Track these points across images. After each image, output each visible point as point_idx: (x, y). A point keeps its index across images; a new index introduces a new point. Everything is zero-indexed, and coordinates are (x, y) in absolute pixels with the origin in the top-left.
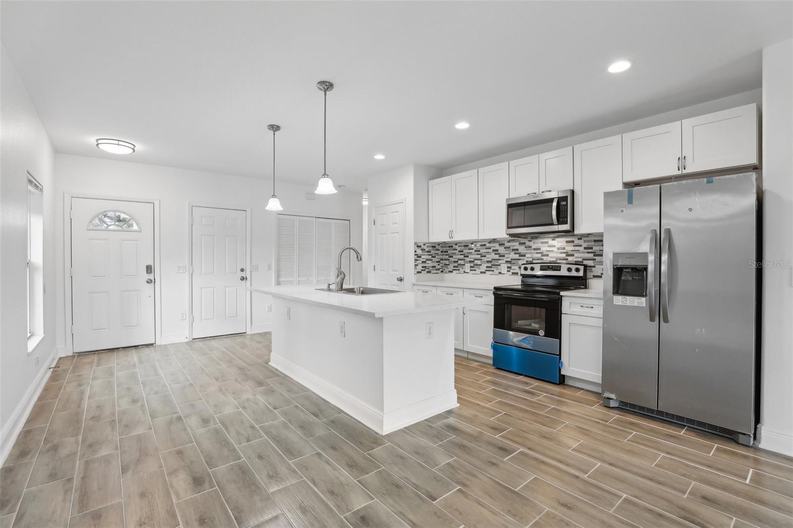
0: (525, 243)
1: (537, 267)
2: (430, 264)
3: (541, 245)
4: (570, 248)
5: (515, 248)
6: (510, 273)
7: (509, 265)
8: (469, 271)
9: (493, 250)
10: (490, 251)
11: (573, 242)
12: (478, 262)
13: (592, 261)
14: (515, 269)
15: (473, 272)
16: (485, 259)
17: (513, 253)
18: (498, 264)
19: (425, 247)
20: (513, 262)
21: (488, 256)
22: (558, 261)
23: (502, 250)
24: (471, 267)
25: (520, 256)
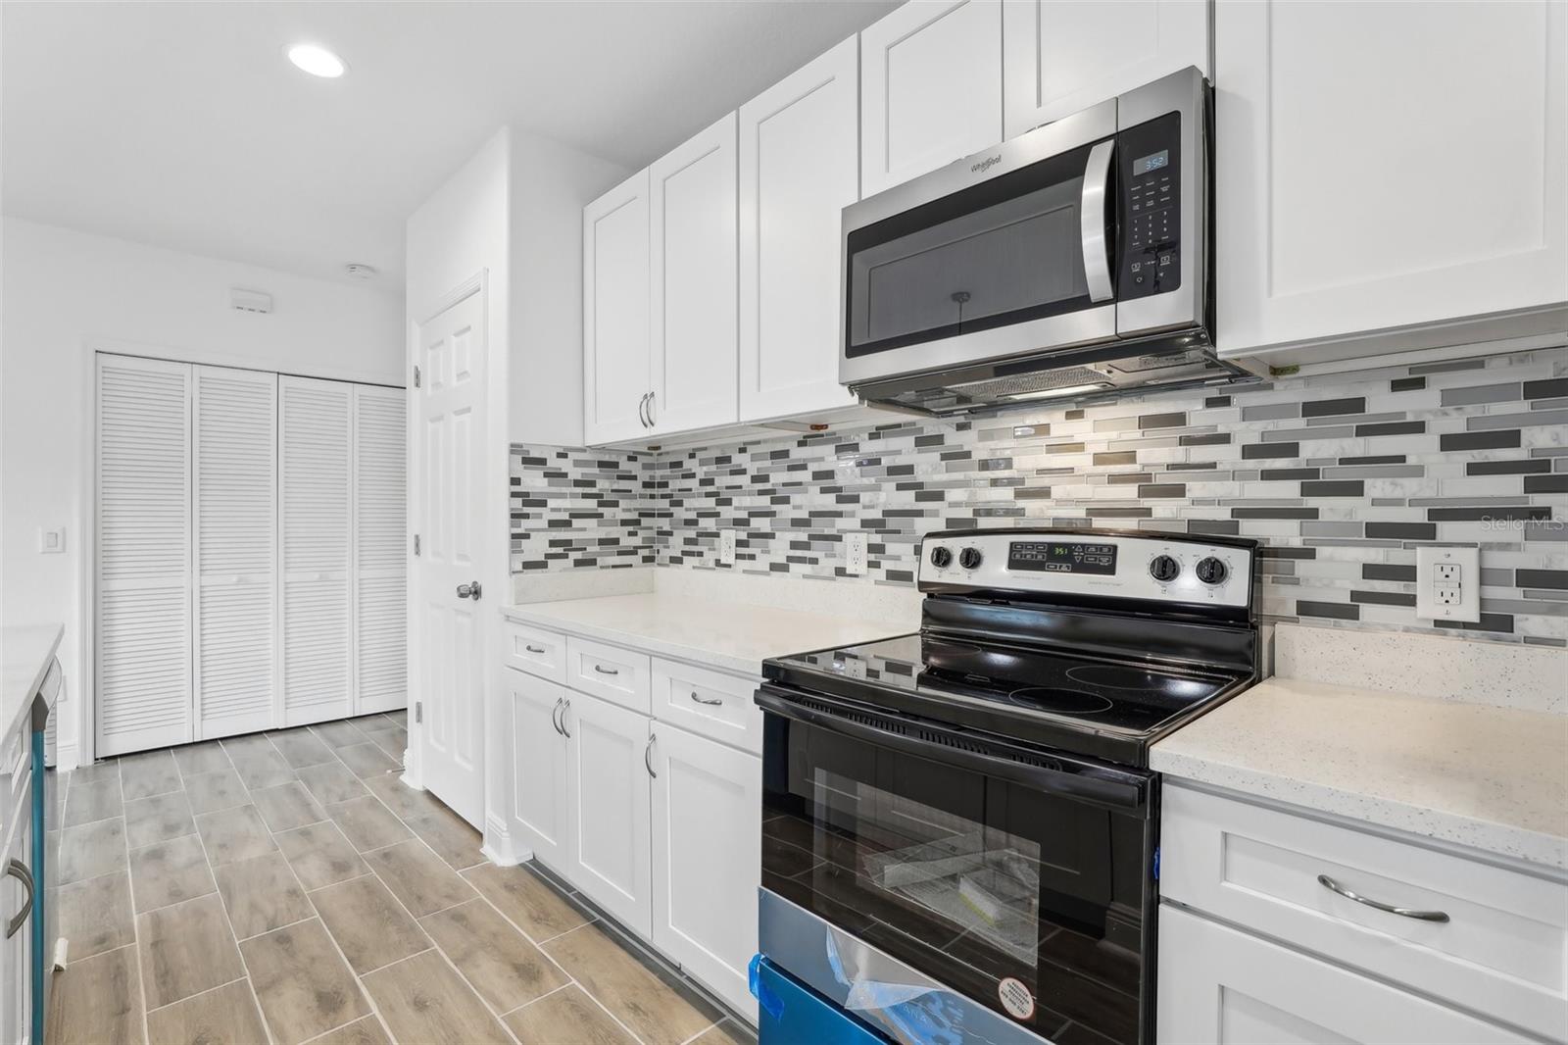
0: (938, 440)
1: (995, 552)
2: (588, 531)
3: (1011, 443)
4: (1158, 453)
5: (900, 461)
6: (880, 574)
7: (877, 539)
8: (731, 560)
9: (817, 476)
10: (804, 476)
11: (1179, 419)
12: (761, 524)
13: (1293, 525)
14: (897, 558)
15: (746, 564)
16: (785, 512)
17: (890, 486)
18: (834, 532)
19: (565, 465)
20: (892, 523)
21: (796, 499)
22: (1098, 523)
23: (846, 470)
24: (740, 543)
25: (919, 498)
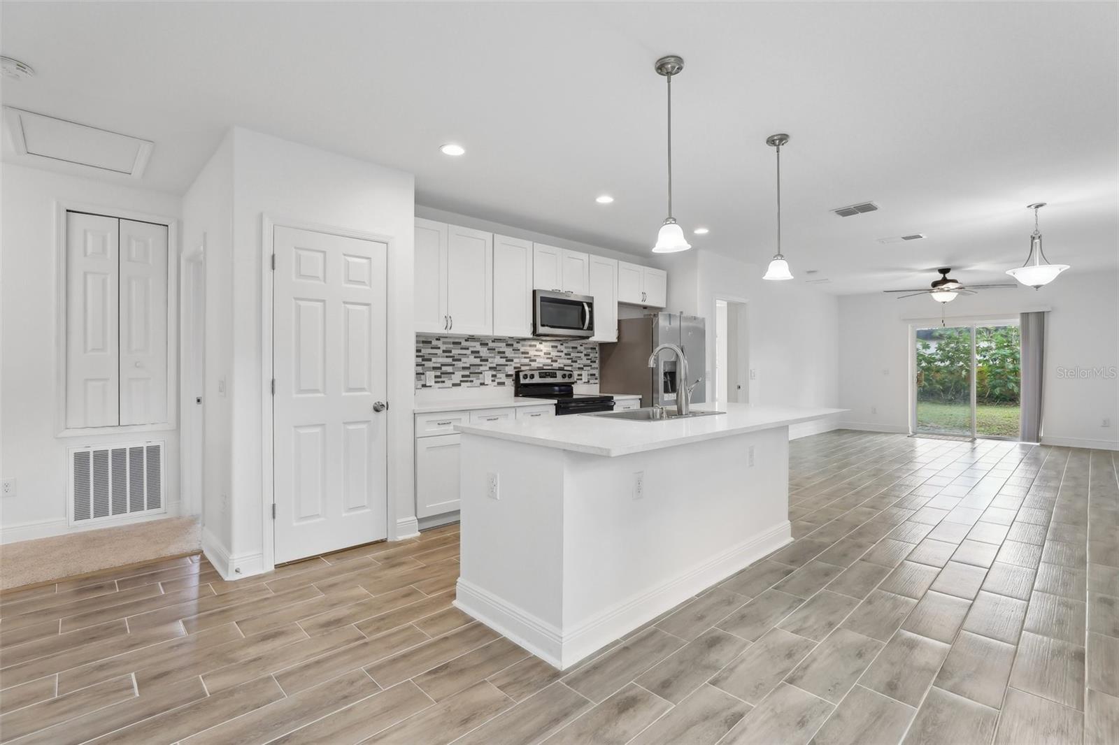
0: (512, 345)
1: (536, 374)
3: (529, 348)
4: (554, 353)
5: (501, 350)
6: (495, 383)
7: (494, 373)
8: (432, 383)
9: (472, 352)
10: (468, 352)
11: (556, 347)
12: (449, 369)
14: (501, 378)
15: (440, 385)
16: (460, 364)
18: (479, 371)
20: (498, 368)
21: (464, 360)
22: (545, 368)
23: (484, 352)
24: (436, 377)
25: (507, 361)
